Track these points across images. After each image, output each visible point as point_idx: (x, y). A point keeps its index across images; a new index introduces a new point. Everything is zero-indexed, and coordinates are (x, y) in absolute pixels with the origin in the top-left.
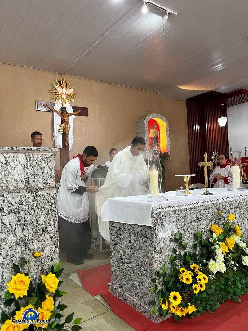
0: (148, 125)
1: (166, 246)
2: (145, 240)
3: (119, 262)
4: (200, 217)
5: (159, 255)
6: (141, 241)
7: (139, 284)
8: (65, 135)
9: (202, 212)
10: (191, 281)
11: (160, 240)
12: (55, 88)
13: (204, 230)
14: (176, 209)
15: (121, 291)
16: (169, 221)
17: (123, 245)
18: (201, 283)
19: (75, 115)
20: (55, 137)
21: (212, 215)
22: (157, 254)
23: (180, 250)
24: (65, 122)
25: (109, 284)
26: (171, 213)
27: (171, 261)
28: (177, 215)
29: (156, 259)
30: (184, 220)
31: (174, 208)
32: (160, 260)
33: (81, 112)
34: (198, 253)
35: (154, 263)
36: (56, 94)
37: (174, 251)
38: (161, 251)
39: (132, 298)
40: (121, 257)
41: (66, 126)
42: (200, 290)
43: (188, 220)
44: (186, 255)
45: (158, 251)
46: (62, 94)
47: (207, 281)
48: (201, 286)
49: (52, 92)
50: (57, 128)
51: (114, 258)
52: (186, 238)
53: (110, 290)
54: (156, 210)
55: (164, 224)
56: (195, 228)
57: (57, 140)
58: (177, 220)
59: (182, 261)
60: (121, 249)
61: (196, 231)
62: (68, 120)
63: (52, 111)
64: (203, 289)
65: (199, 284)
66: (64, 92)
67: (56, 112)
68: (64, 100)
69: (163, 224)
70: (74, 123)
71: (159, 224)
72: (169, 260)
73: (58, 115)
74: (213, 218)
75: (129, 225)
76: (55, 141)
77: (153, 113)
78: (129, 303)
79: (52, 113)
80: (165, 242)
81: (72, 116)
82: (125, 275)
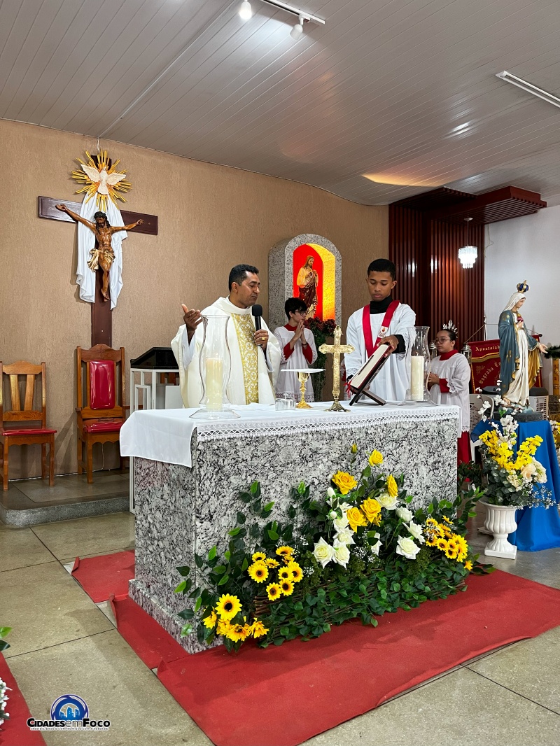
0: (292, 259)
1: (223, 508)
2: (183, 495)
3: (146, 538)
4: (309, 454)
5: (206, 524)
6: (178, 496)
7: (173, 580)
8: (102, 275)
9: (315, 445)
10: (266, 575)
11: (210, 494)
12: (82, 170)
13: (316, 482)
14: (251, 435)
15: (147, 595)
16: (234, 459)
17: (153, 505)
18: (285, 580)
19: (127, 230)
20: (79, 278)
21: (339, 452)
22: (202, 523)
23: (257, 518)
24: (103, 245)
25: (131, 580)
26: (239, 443)
27: (234, 537)
28: (253, 448)
29: (198, 531)
30: (270, 458)
31: (246, 434)
32: (206, 534)
33: (144, 224)
34: (299, 526)
35: (193, 539)
36: (85, 184)
37: (241, 518)
38: (212, 517)
39: (161, 607)
40: (149, 527)
41: (104, 254)
42: (282, 595)
43: (281, 458)
44: (270, 529)
45: (203, 516)
46: (98, 184)
47: (299, 579)
48: (286, 587)
49: (75, 179)
50: (85, 257)
51: (140, 530)
52: (272, 494)
53: (130, 593)
54: (203, 435)
55: (222, 464)
56: (297, 475)
57: (87, 284)
58: (252, 458)
59: (260, 539)
60: (149, 512)
61: (299, 482)
62: (110, 241)
63: (76, 220)
64: (288, 593)
65: (281, 582)
66: (104, 181)
67: (84, 222)
68: (103, 198)
69: (219, 463)
70: (126, 247)
71: (209, 463)
72: (227, 536)
73: (88, 230)
74: (342, 457)
75: (162, 463)
76: (79, 286)
77: (306, 233)
78: (155, 617)
79: (75, 225)
80: (222, 499)
81: (121, 232)
82: (154, 562)
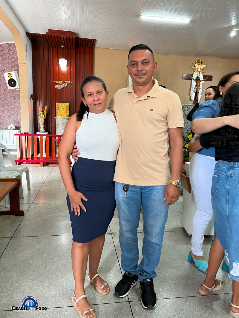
19: (204, 81)
20: (191, 94)
24: (198, 85)
33: (208, 78)
36: (194, 69)
41: (198, 88)
46: (198, 69)
57: (192, 96)
62: (200, 84)
66: (200, 68)
68: (199, 72)
70: (203, 85)
73: (194, 81)
76: (191, 96)
81: (202, 81)
